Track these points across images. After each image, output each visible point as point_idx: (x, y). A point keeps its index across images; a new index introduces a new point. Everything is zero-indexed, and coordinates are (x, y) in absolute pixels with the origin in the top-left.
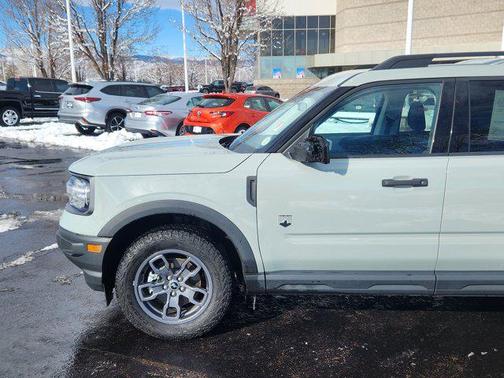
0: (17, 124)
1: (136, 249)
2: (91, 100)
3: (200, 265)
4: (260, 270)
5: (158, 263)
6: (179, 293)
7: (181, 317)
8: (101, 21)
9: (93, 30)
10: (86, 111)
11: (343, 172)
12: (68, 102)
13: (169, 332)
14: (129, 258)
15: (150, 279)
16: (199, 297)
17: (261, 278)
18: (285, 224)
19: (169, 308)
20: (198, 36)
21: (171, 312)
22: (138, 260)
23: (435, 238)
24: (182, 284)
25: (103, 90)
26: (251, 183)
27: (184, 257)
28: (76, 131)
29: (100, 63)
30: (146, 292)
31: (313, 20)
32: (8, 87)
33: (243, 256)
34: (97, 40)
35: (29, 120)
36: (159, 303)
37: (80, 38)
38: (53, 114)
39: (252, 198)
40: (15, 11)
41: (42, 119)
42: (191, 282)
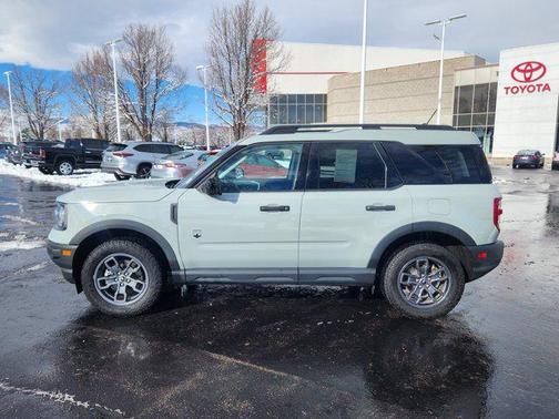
0: (71, 174)
1: (95, 253)
2: (125, 155)
3: (140, 264)
4: (182, 267)
5: (111, 263)
6: (126, 284)
7: (127, 301)
8: (142, 96)
9: (136, 102)
10: (122, 163)
11: (235, 201)
12: (109, 156)
13: (118, 311)
14: (90, 259)
15: (106, 274)
16: (139, 286)
17: (182, 273)
18: (197, 236)
19: (119, 295)
20: (215, 108)
21: (120, 297)
22: (96, 261)
23: (295, 245)
24: (128, 277)
25: (135, 148)
26: (174, 208)
27: (130, 259)
28: (115, 179)
29: (141, 128)
30: (103, 283)
31: (310, 97)
32: (65, 144)
33: (169, 258)
34: (138, 109)
35: (81, 171)
36: (111, 291)
37: (126, 108)
38: (98, 166)
39: (174, 218)
40: (78, 88)
41: (92, 170)
42: (134, 276)
